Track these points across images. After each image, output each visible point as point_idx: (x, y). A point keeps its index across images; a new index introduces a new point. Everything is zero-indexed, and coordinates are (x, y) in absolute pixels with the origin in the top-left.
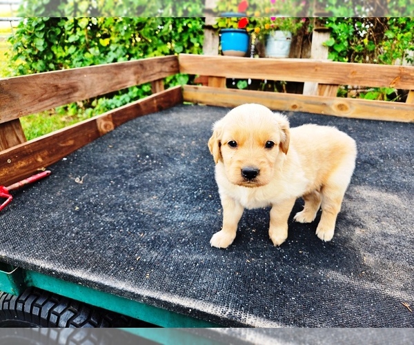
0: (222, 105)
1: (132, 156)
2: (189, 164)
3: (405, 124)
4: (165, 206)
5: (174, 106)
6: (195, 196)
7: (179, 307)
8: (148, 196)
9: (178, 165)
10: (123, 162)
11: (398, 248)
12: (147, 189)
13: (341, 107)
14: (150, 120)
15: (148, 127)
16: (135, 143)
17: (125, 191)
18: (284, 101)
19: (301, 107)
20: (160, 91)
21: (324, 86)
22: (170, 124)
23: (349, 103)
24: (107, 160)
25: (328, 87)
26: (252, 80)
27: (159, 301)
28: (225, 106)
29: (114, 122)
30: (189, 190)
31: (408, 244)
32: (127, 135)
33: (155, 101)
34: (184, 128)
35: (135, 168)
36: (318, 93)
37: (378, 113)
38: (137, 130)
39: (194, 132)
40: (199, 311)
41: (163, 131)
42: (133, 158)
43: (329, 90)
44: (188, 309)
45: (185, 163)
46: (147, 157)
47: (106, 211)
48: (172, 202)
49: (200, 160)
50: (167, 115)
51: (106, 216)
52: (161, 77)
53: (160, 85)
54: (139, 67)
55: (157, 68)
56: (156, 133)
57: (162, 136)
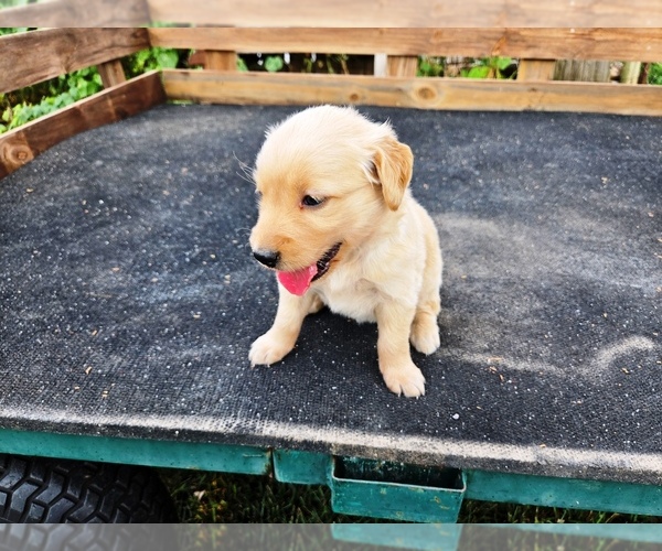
0: (235, 102)
1: (73, 203)
2: (177, 207)
3: (516, 114)
4: (135, 281)
5: (150, 108)
6: (188, 260)
7: (158, 432)
8: (105, 269)
9: (157, 211)
10: (55, 216)
11: (487, 295)
12: (102, 257)
13: (424, 93)
14: (104, 136)
15: (100, 150)
16: (77, 179)
17: (60, 265)
18: (337, 89)
19: (364, 98)
20: (118, 82)
21: (396, 60)
22: (141, 141)
23: (436, 85)
24: (25, 215)
25: (402, 61)
27: (125, 429)
28: (241, 103)
29: (32, 145)
30: (176, 251)
31: (500, 288)
32: (60, 168)
33: (110, 102)
34: (167, 145)
35: (78, 224)
36: (388, 72)
38: (79, 156)
39: (186, 152)
40: (190, 431)
41: (129, 155)
42: (73, 207)
43: (405, 66)
44: (173, 431)
45: (170, 207)
46: (101, 202)
47: (28, 303)
48: (146, 274)
49: (198, 199)
50: (136, 126)
51: (28, 311)
52: (114, 57)
53: (115, 71)
54: (65, 38)
55: (105, 41)
56: (115, 158)
57: (127, 164)
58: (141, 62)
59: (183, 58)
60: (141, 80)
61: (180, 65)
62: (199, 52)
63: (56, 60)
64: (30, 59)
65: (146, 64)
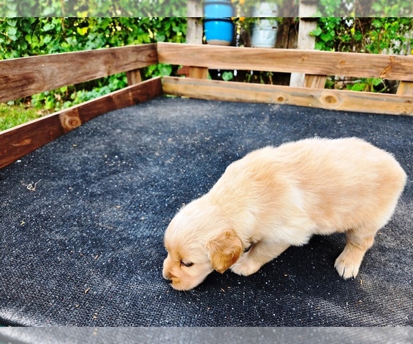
0: (204, 98)
1: (99, 156)
2: (163, 165)
3: (395, 117)
4: (130, 218)
5: (153, 99)
6: (166, 205)
8: (111, 206)
9: (150, 166)
10: (87, 164)
12: (111, 197)
13: (329, 99)
15: (121, 123)
16: (104, 140)
17: (84, 200)
18: (270, 93)
19: (287, 100)
20: (137, 82)
21: (311, 77)
22: (146, 119)
23: (338, 95)
24: (69, 161)
25: (315, 78)
26: (238, 71)
28: (208, 99)
29: (81, 117)
30: (159, 197)
32: (95, 132)
33: (130, 94)
34: (161, 123)
35: (100, 170)
36: (305, 84)
37: (368, 106)
38: (107, 126)
41: (137, 127)
42: (99, 159)
43: (317, 81)
46: (116, 157)
47: (58, 226)
48: (138, 213)
49: (177, 160)
50: (143, 109)
51: (57, 232)
52: (136, 67)
53: (136, 76)
54: (110, 55)
55: (132, 58)
56: (128, 129)
57: (136, 133)
58: (150, 72)
59: (175, 70)
60: (150, 82)
61: (172, 74)
62: (185, 67)
63: (103, 68)
64: (87, 66)
65: (153, 73)
